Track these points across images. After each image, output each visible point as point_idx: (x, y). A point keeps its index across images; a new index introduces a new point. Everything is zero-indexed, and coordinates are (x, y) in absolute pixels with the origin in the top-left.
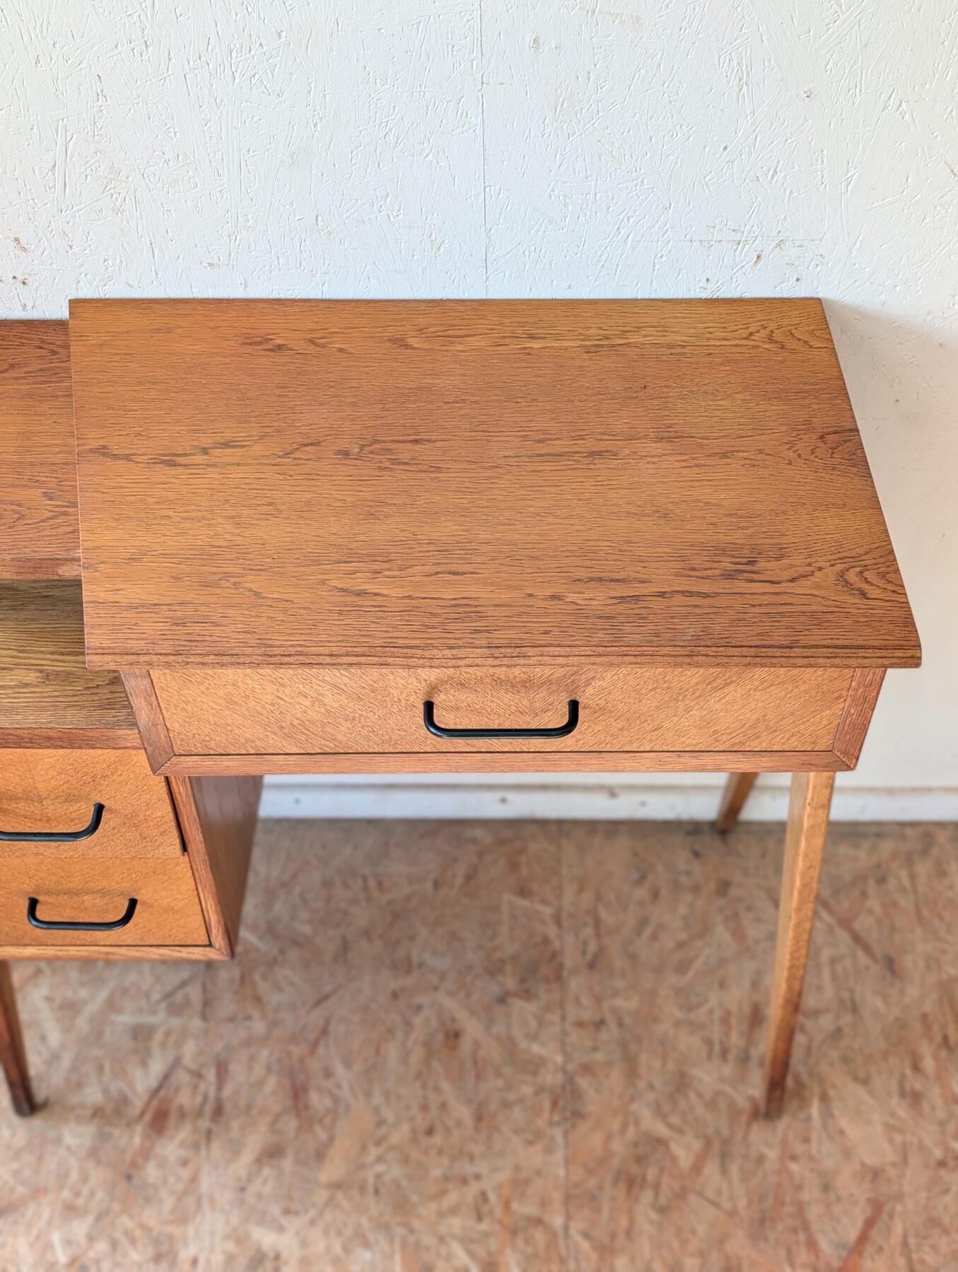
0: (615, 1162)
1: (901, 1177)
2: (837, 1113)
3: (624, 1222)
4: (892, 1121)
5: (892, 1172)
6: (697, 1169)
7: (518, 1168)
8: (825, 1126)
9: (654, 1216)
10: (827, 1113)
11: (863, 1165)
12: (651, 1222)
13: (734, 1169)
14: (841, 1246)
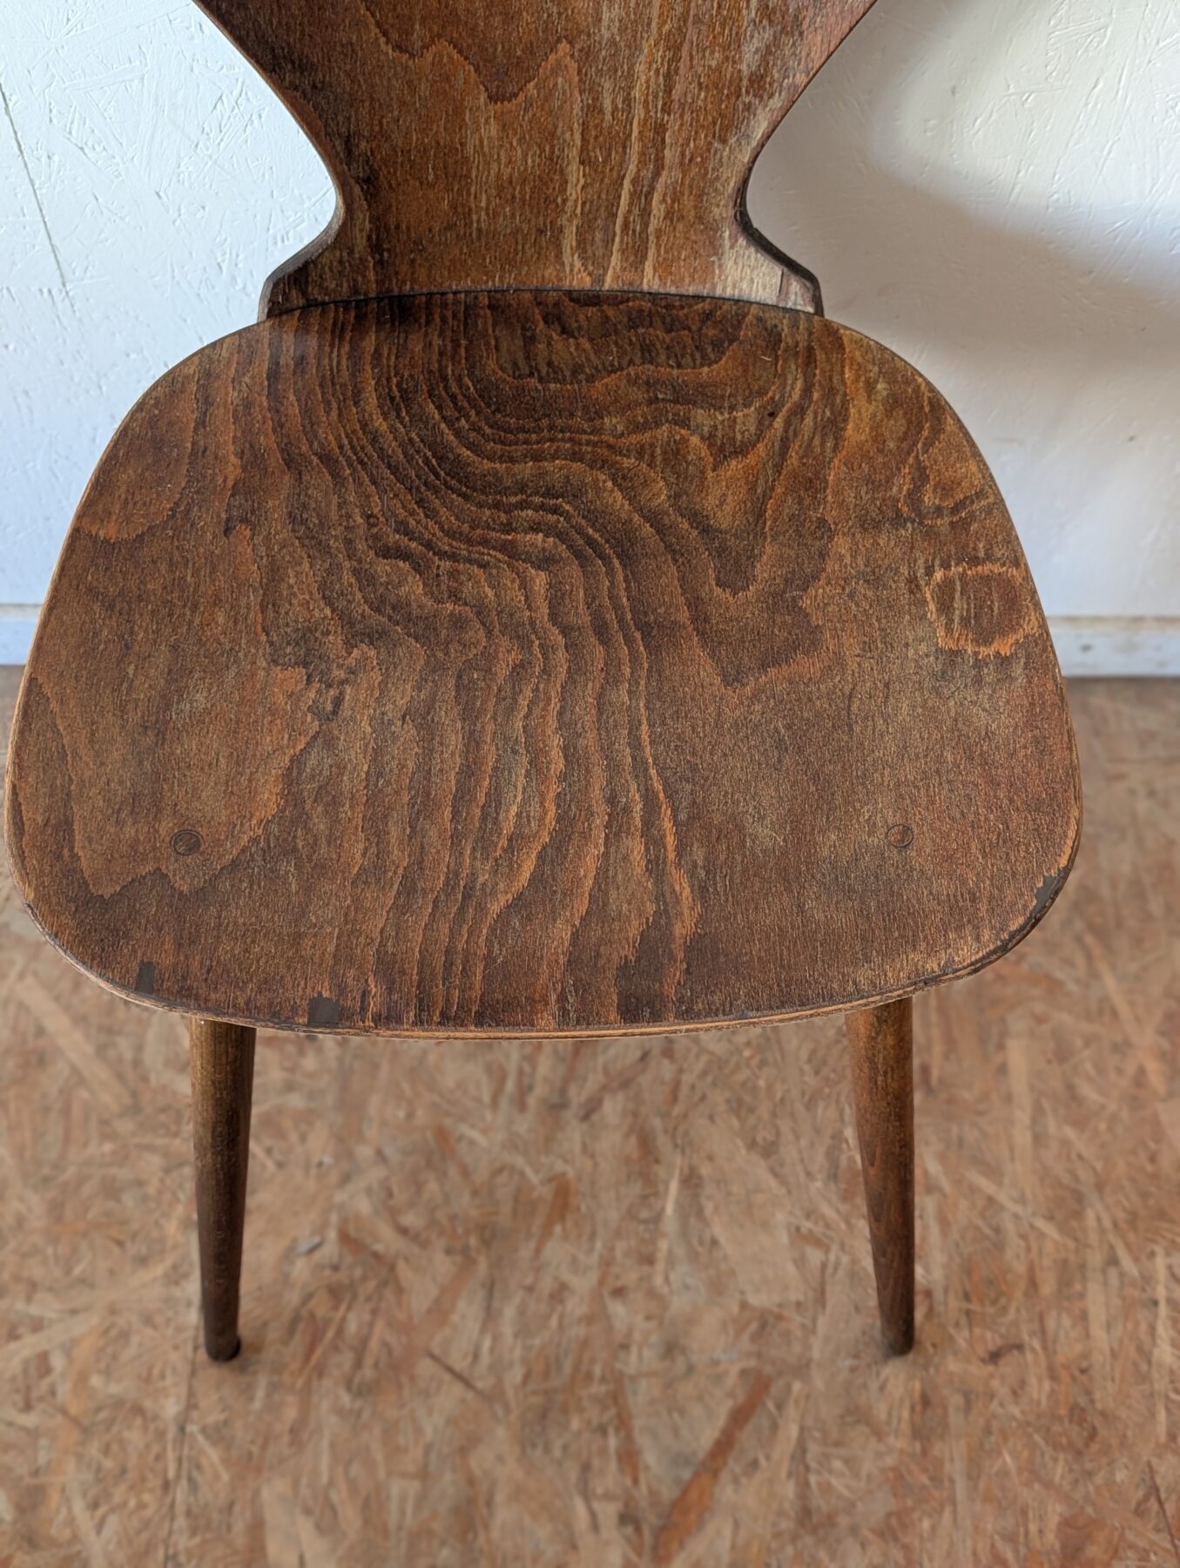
0: (293, 1298)
1: (810, 1330)
2: (709, 1208)
3: (291, 1413)
4: (807, 1225)
5: (796, 1320)
6: (440, 1312)
7: (113, 1310)
8: (684, 1233)
9: (346, 1399)
10: (692, 1208)
11: (744, 1305)
12: (340, 1412)
13: (509, 1312)
14: (680, 1460)
